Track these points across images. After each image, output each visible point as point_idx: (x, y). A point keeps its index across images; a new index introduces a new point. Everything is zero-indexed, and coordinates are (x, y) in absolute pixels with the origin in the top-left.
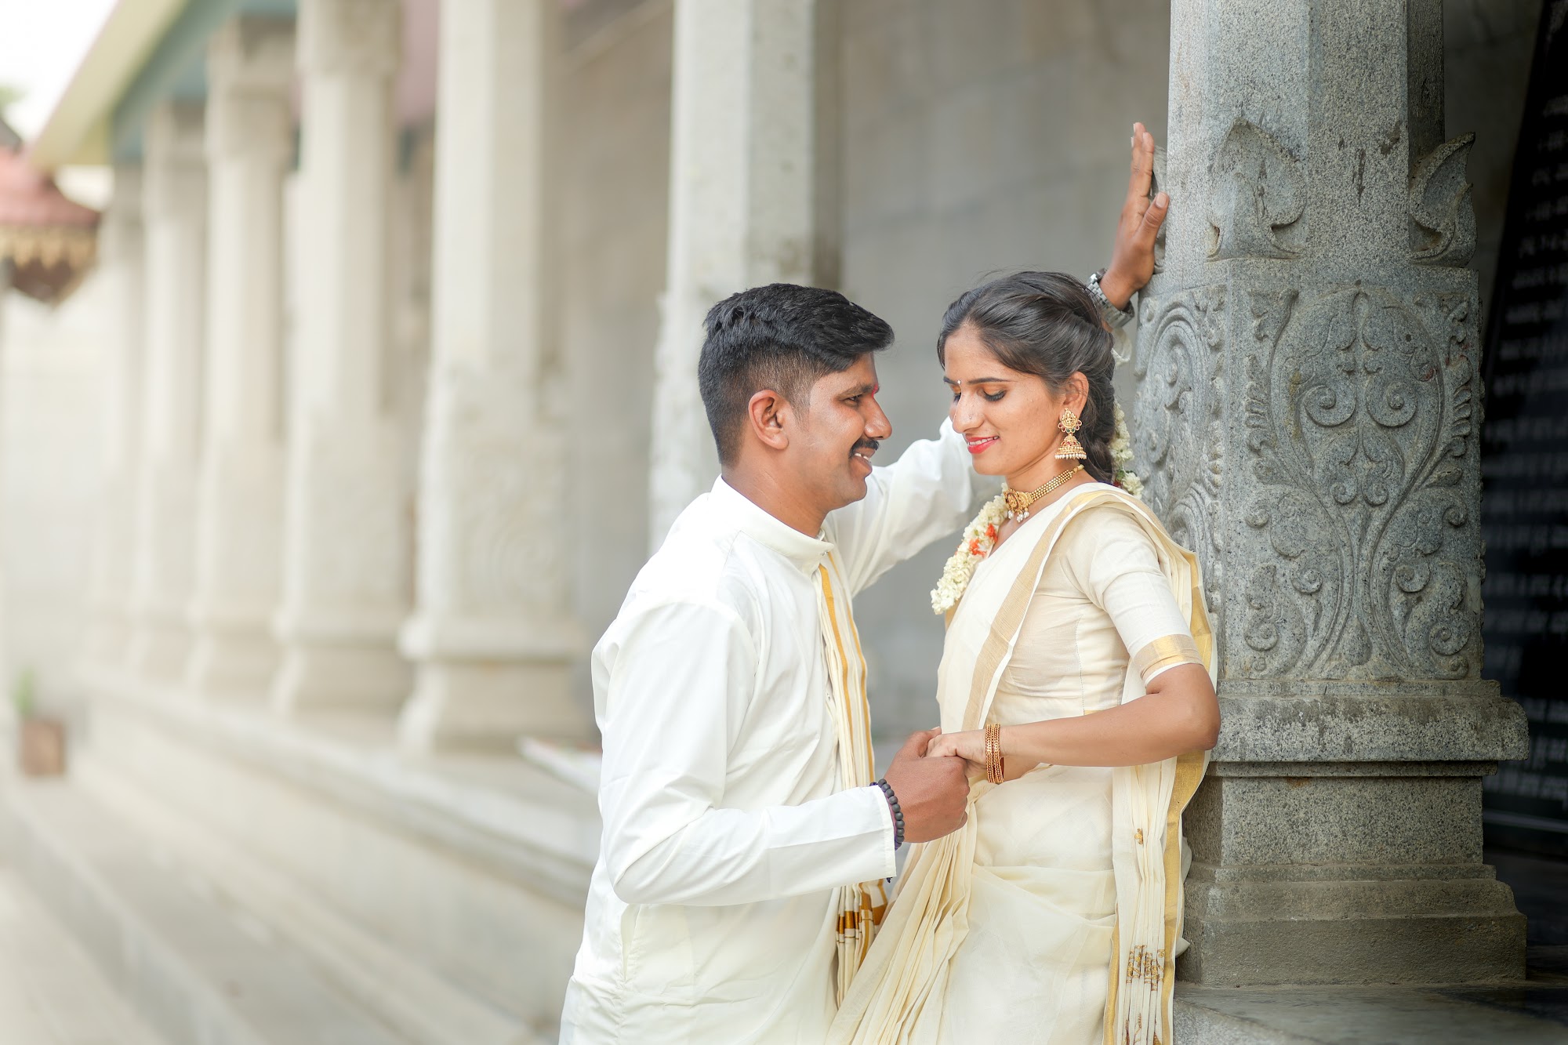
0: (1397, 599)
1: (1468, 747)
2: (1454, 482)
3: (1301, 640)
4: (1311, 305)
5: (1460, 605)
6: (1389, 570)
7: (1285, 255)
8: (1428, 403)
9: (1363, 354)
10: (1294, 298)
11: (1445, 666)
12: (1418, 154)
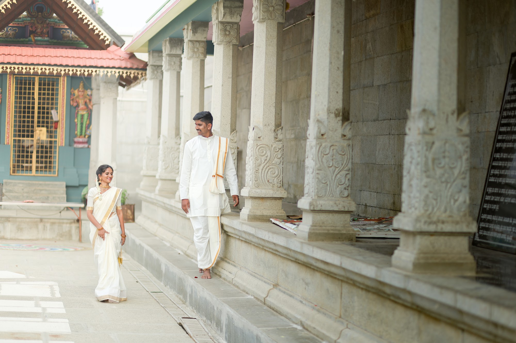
0: (452, 201)
1: (465, 229)
2: (464, 178)
3: (433, 209)
4: (437, 144)
5: (465, 202)
6: (451, 195)
7: (432, 134)
8: (459, 163)
9: (447, 154)
10: (433, 143)
11: (462, 214)
12: (459, 114)
